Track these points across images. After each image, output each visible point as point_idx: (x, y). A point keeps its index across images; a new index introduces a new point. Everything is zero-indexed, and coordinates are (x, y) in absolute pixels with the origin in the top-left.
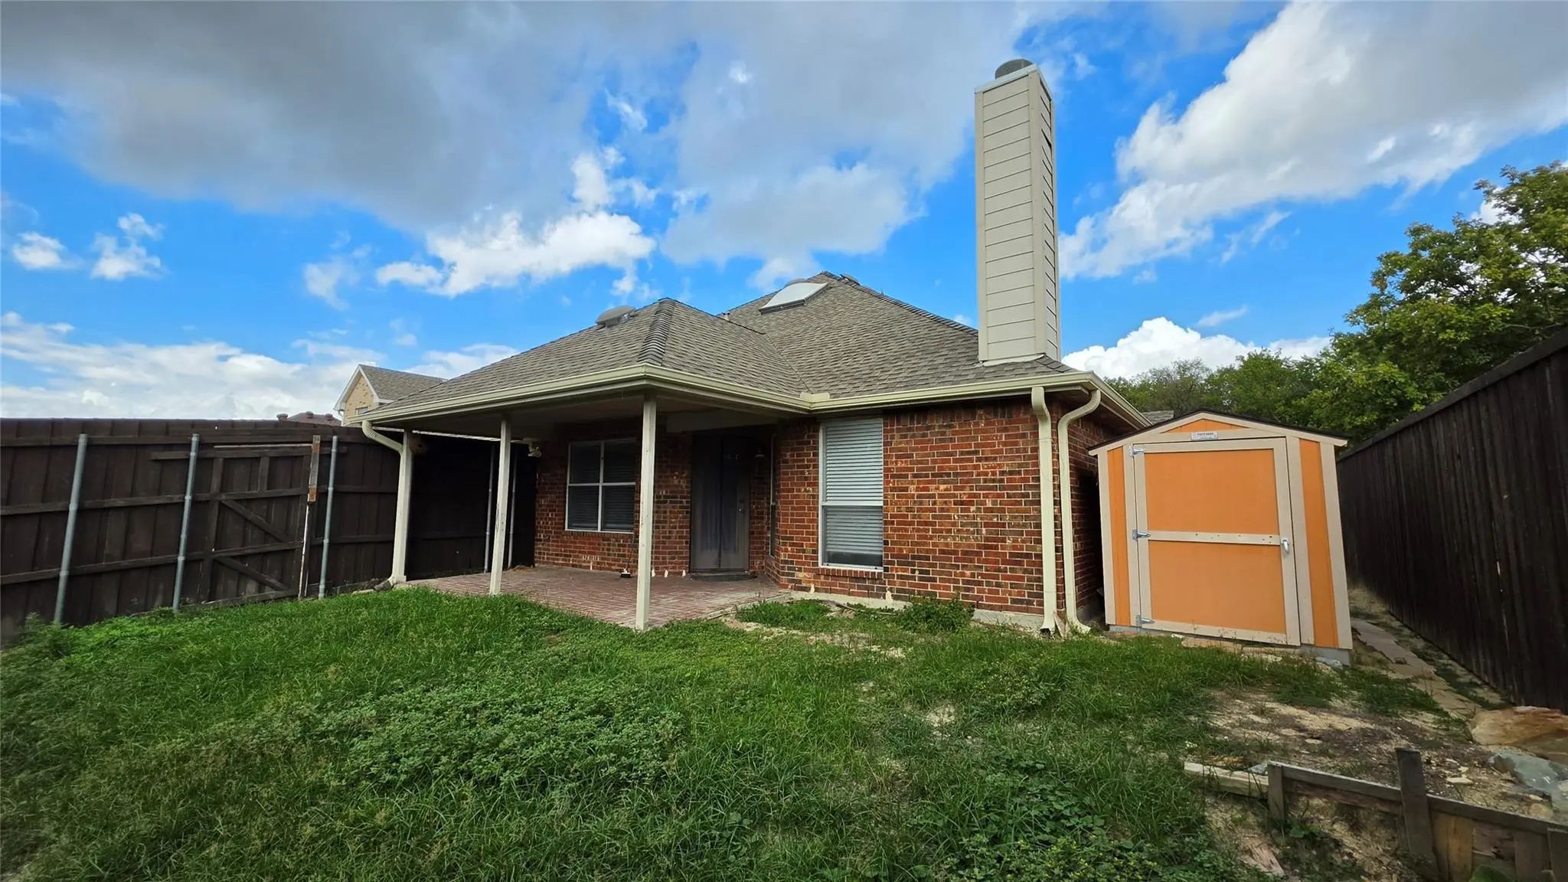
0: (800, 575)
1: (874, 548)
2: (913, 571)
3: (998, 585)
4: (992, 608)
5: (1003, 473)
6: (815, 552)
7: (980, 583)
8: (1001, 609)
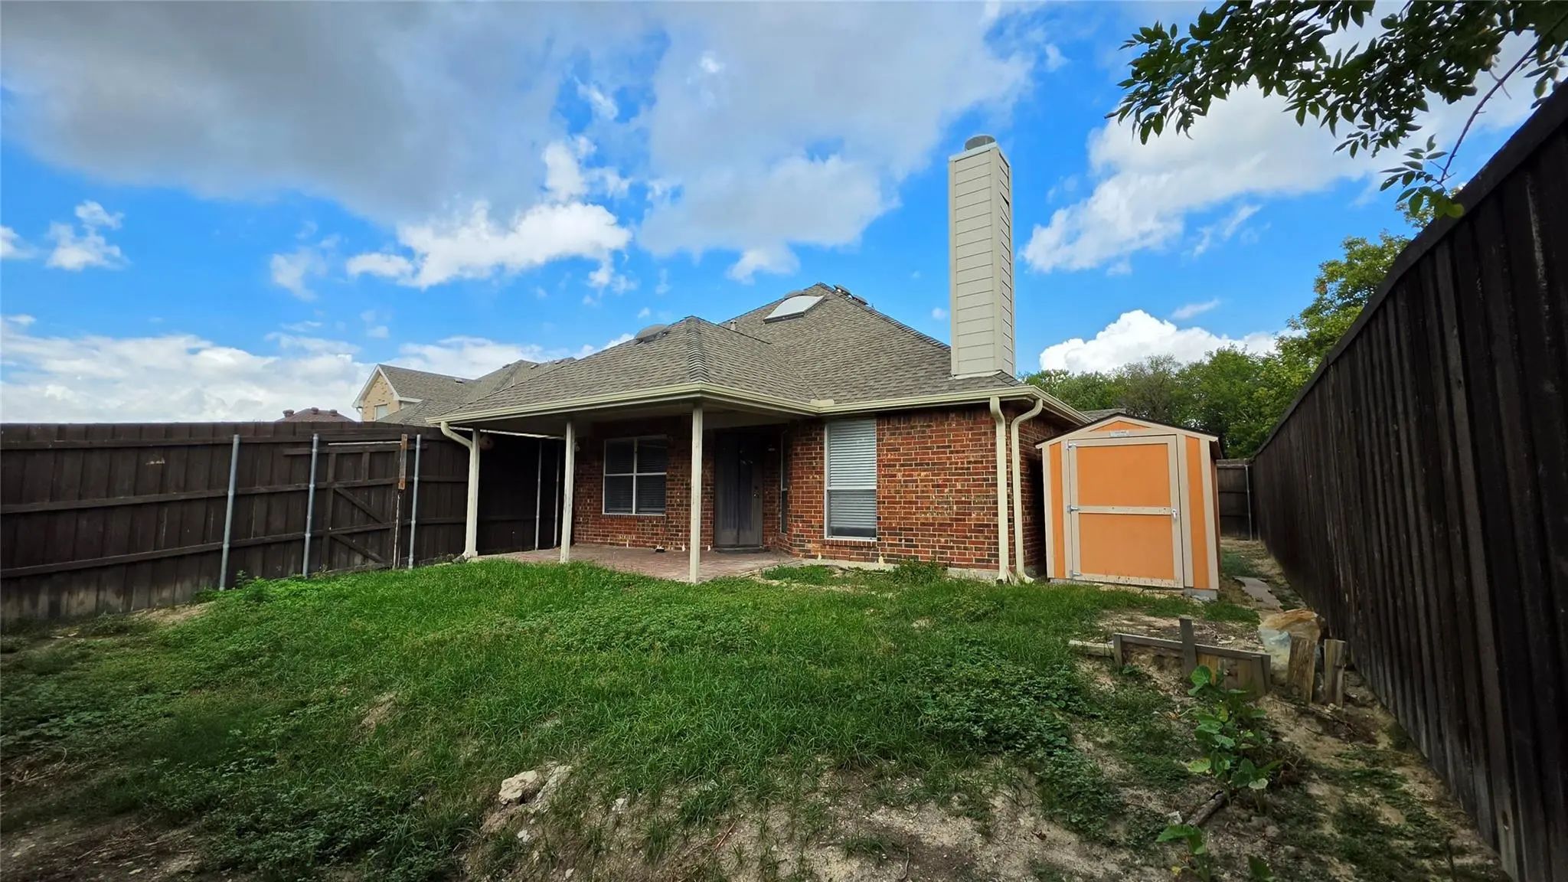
0: (809, 546)
1: (869, 523)
2: (900, 540)
3: (966, 549)
4: (960, 566)
5: (969, 463)
6: (822, 527)
7: (952, 548)
8: (967, 566)
